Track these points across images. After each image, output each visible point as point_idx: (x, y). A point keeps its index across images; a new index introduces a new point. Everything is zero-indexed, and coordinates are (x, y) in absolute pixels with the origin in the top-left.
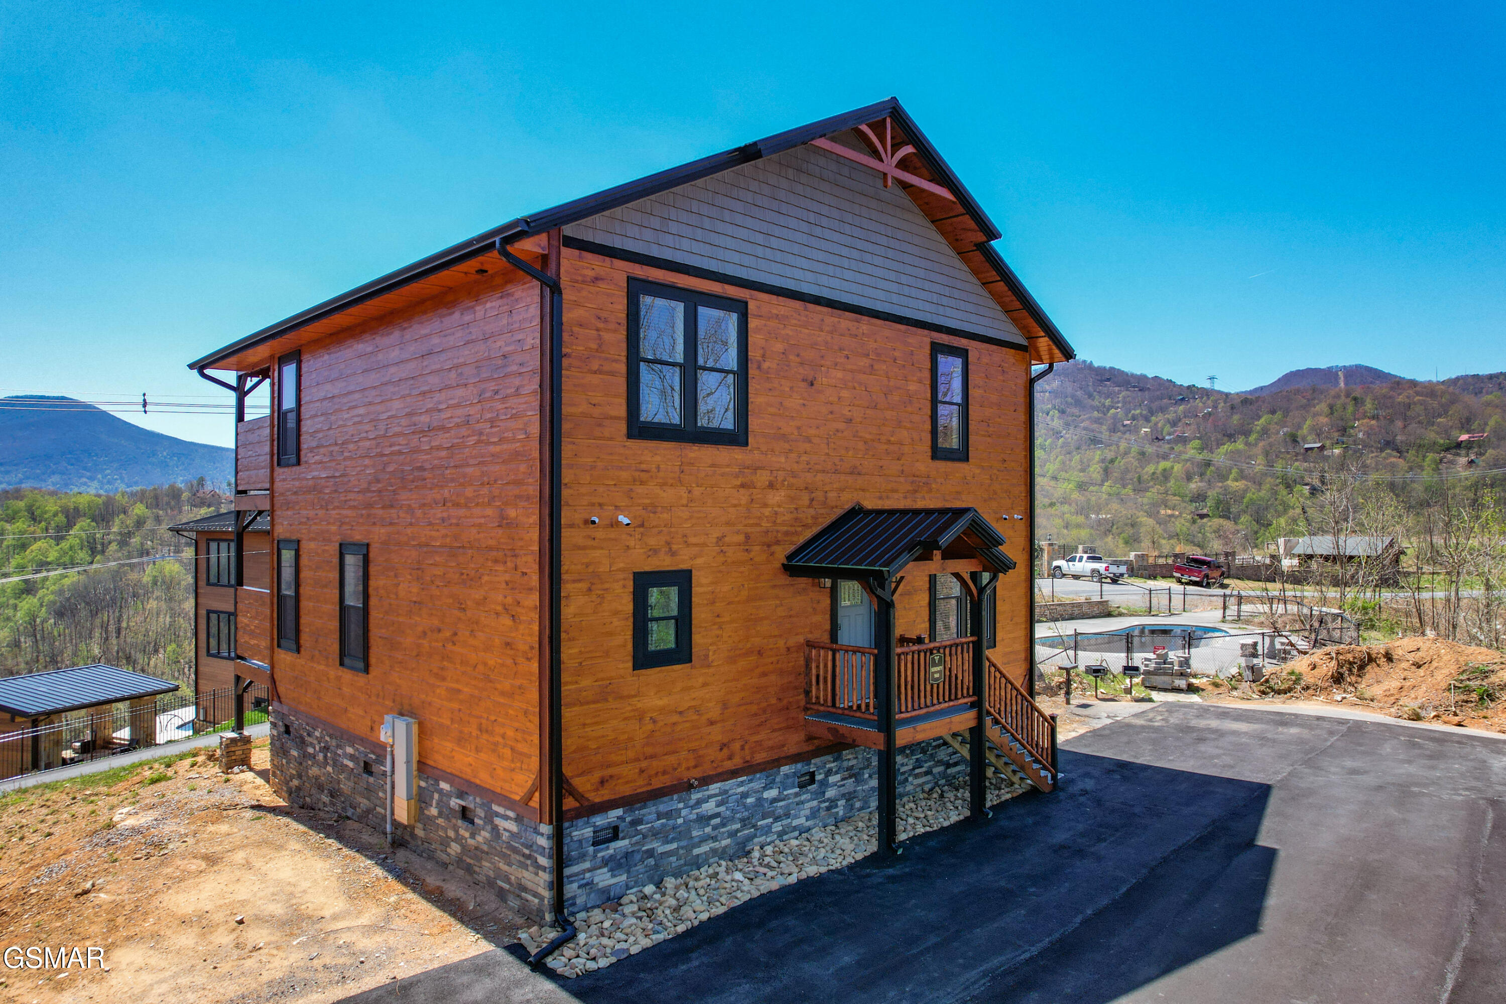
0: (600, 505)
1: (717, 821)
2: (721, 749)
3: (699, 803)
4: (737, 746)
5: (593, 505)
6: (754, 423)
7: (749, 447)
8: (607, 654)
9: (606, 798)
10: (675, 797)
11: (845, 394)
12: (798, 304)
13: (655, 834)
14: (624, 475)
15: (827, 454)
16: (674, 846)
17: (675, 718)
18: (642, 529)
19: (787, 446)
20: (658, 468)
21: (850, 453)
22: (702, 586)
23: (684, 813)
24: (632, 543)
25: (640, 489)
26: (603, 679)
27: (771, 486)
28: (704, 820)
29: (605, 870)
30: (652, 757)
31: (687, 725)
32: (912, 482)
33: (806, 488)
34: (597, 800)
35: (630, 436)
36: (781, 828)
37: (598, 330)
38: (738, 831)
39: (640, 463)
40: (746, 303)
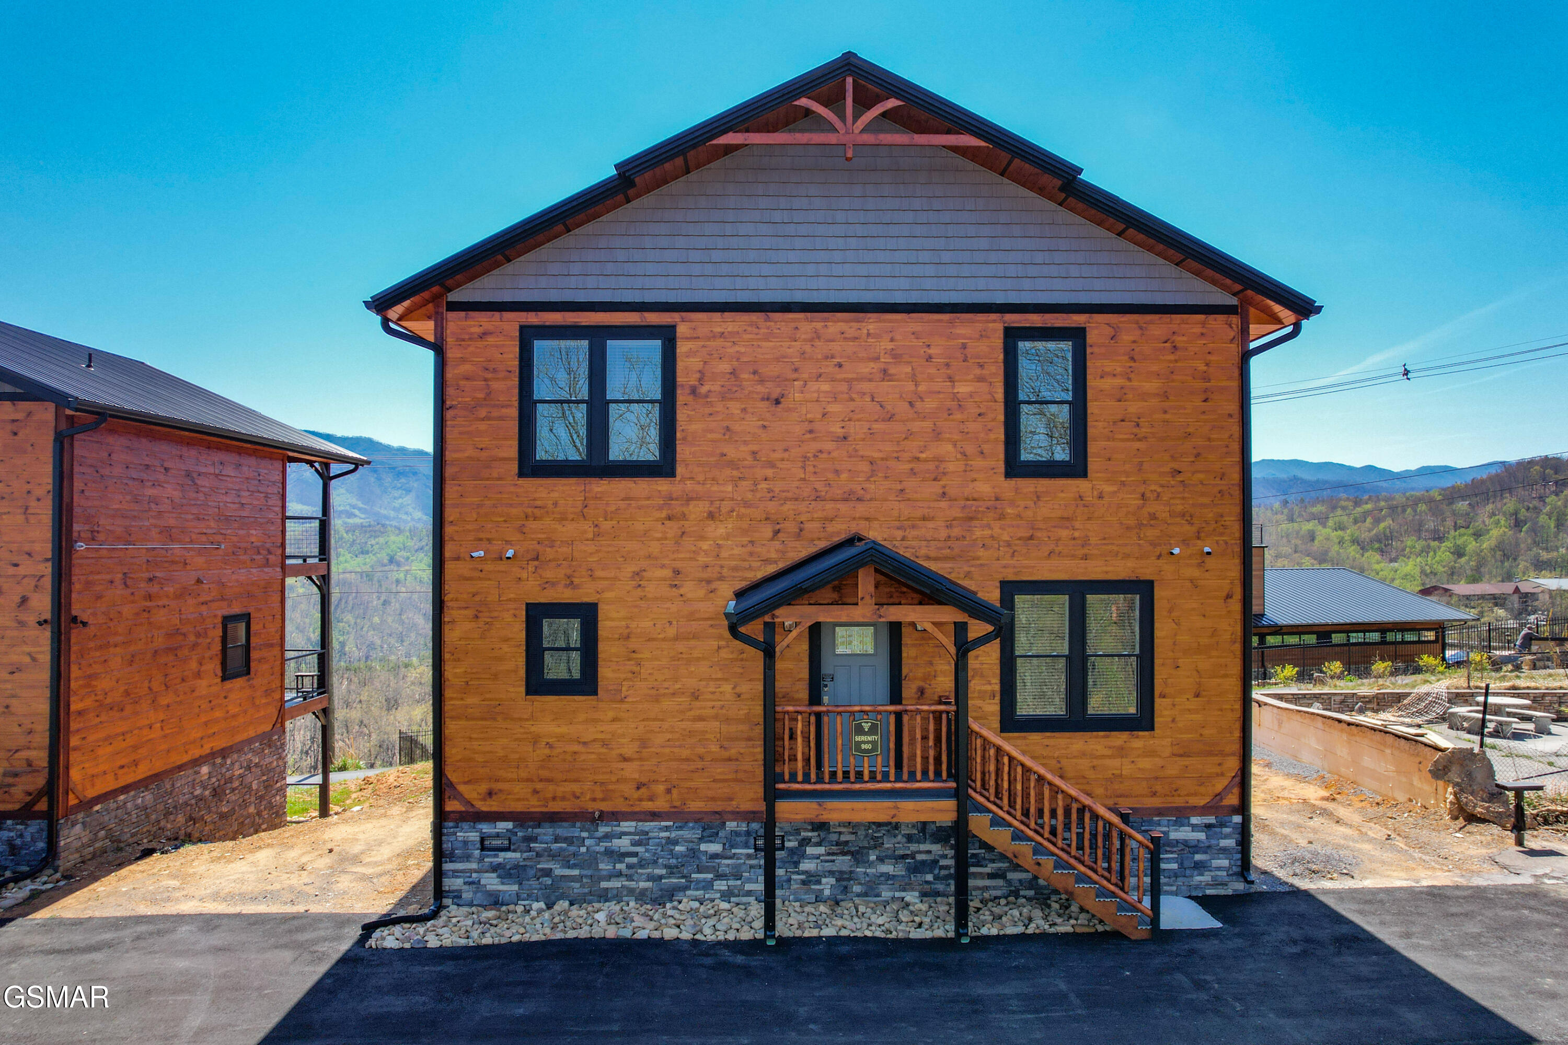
0: (488, 540)
1: (634, 860)
2: (638, 788)
3: (607, 837)
4: (661, 788)
5: (481, 540)
6: (683, 451)
7: (678, 478)
8: (495, 677)
9: (494, 809)
10: (578, 824)
11: (834, 408)
12: (755, 317)
13: (553, 856)
14: (514, 511)
15: (804, 479)
16: (576, 872)
17: (576, 748)
18: (536, 563)
19: (735, 473)
20: (555, 504)
21: (844, 476)
22: (612, 620)
23: (588, 842)
24: (524, 575)
25: (532, 525)
26: (491, 700)
27: (711, 516)
28: (609, 853)
29: (494, 875)
30: (549, 780)
31: (593, 756)
32: (964, 507)
33: (767, 519)
34: (484, 809)
35: (521, 474)
36: (726, 888)
37: (485, 380)
38: (661, 877)
39: (535, 500)
40: (673, 328)
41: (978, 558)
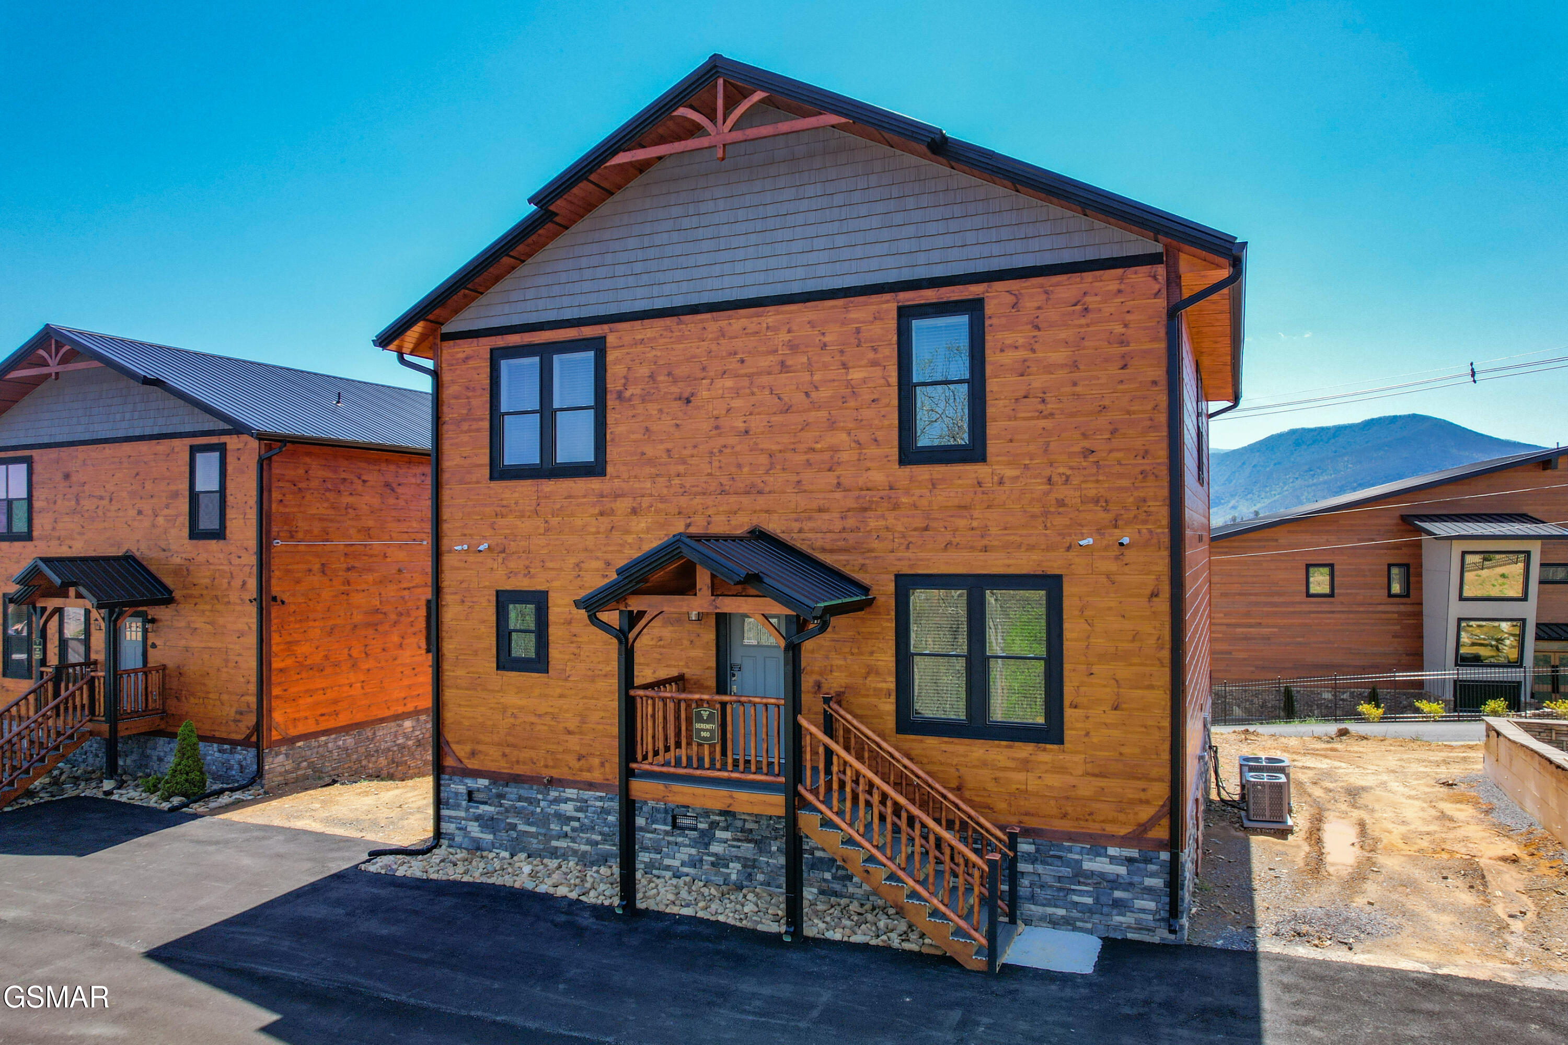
0: (470, 535)
1: (576, 824)
2: (579, 760)
3: (557, 801)
4: (596, 761)
5: (465, 535)
6: (612, 452)
7: (608, 477)
8: (476, 653)
9: (476, 767)
10: (535, 787)
11: (737, 403)
12: (668, 321)
13: (518, 812)
14: (488, 510)
15: (710, 474)
16: (533, 829)
17: (533, 719)
18: (504, 555)
19: (653, 470)
20: (516, 503)
21: (746, 470)
22: (559, 606)
23: (542, 804)
24: (495, 566)
25: (501, 522)
26: (473, 673)
27: (634, 511)
28: (559, 816)
29: (477, 824)
30: (514, 746)
31: (546, 728)
32: (858, 498)
33: (679, 513)
34: (470, 766)
35: (492, 478)
36: (648, 860)
37: (468, 398)
38: (597, 843)
39: (501, 500)
40: (603, 339)
41: (871, 550)
